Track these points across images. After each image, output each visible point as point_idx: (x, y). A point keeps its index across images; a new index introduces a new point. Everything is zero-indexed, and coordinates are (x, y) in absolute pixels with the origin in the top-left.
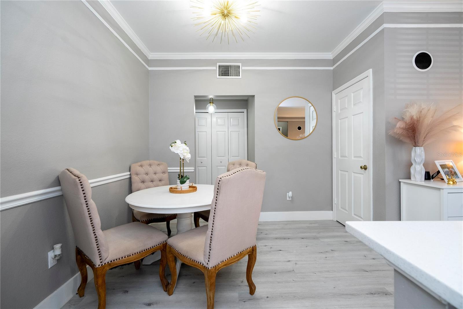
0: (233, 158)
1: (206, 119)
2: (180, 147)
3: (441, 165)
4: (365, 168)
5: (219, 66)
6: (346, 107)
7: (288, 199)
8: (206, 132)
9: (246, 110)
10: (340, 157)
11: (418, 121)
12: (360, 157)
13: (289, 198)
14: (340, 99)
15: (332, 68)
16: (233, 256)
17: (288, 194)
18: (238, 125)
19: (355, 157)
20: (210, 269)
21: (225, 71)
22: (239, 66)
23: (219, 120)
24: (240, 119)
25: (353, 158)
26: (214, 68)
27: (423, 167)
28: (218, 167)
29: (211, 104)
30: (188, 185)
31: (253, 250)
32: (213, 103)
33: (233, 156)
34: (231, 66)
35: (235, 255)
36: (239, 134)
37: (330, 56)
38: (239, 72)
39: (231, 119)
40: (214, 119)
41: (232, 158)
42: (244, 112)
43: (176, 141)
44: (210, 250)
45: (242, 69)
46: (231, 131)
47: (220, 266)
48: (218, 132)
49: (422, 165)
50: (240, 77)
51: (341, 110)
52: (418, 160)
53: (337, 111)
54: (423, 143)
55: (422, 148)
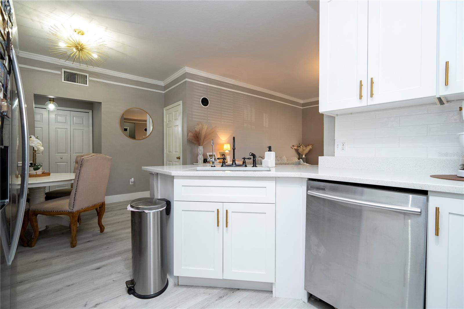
0: (76, 154)
1: (42, 115)
2: (34, 141)
3: (209, 155)
4: (179, 158)
5: (64, 72)
6: (171, 120)
7: (131, 184)
8: (41, 128)
9: (91, 111)
10: (168, 153)
11: (199, 133)
12: (177, 152)
13: (132, 182)
14: (168, 114)
15: (163, 92)
16: (89, 206)
17: (130, 180)
18: (83, 123)
19: (175, 152)
20: (74, 212)
21: (71, 77)
22: (86, 76)
23: (58, 117)
24: (84, 119)
25: (174, 153)
26: (59, 73)
27: (202, 156)
28: (58, 163)
29: (52, 102)
30: (41, 171)
31: (103, 204)
32: (54, 101)
33: (75, 153)
34: (77, 74)
35: (91, 206)
36: (83, 132)
37: (162, 84)
38: (86, 81)
39: (74, 118)
40: (53, 116)
41: (74, 154)
42: (89, 113)
43: (31, 136)
44: (74, 201)
45: (90, 79)
46: (73, 129)
47: (81, 211)
48: (58, 129)
49: (202, 155)
50: (88, 85)
51: (168, 121)
52: (200, 152)
53: (166, 122)
54: (203, 144)
55: (202, 147)
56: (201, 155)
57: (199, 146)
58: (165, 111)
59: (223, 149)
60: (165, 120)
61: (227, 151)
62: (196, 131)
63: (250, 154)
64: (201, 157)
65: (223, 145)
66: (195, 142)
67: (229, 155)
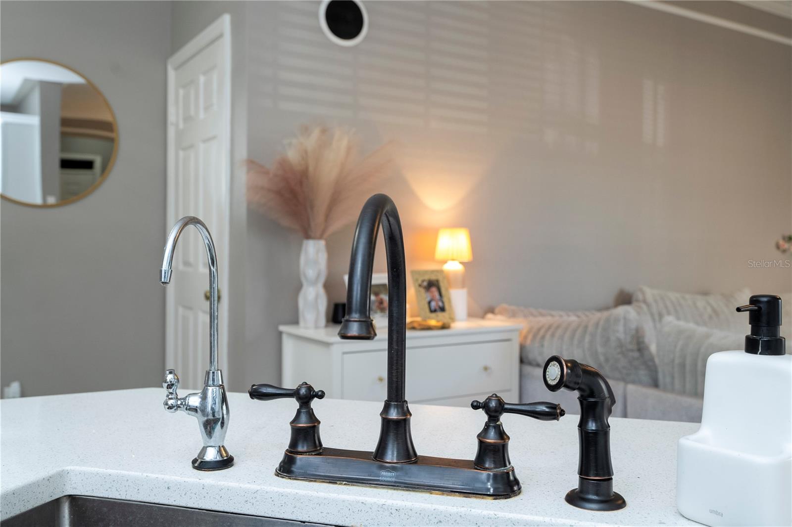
14: (183, 88)
17: (7, 389)
27: (322, 292)
49: (320, 286)
53: (177, 125)
54: (324, 231)
55: (322, 243)
56: (314, 283)
57: (308, 237)
58: (172, 74)
59: (431, 257)
60: (172, 117)
61: (453, 267)
62: (284, 164)
63: (554, 372)
64: (317, 297)
65: (434, 232)
66: (286, 222)
67: (463, 286)
